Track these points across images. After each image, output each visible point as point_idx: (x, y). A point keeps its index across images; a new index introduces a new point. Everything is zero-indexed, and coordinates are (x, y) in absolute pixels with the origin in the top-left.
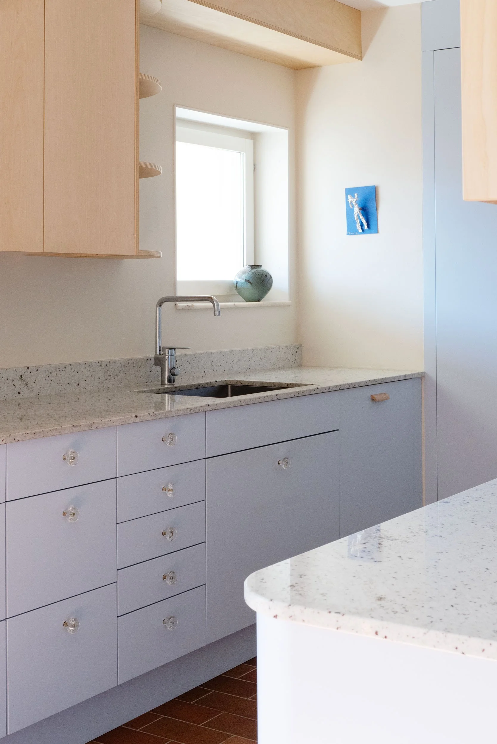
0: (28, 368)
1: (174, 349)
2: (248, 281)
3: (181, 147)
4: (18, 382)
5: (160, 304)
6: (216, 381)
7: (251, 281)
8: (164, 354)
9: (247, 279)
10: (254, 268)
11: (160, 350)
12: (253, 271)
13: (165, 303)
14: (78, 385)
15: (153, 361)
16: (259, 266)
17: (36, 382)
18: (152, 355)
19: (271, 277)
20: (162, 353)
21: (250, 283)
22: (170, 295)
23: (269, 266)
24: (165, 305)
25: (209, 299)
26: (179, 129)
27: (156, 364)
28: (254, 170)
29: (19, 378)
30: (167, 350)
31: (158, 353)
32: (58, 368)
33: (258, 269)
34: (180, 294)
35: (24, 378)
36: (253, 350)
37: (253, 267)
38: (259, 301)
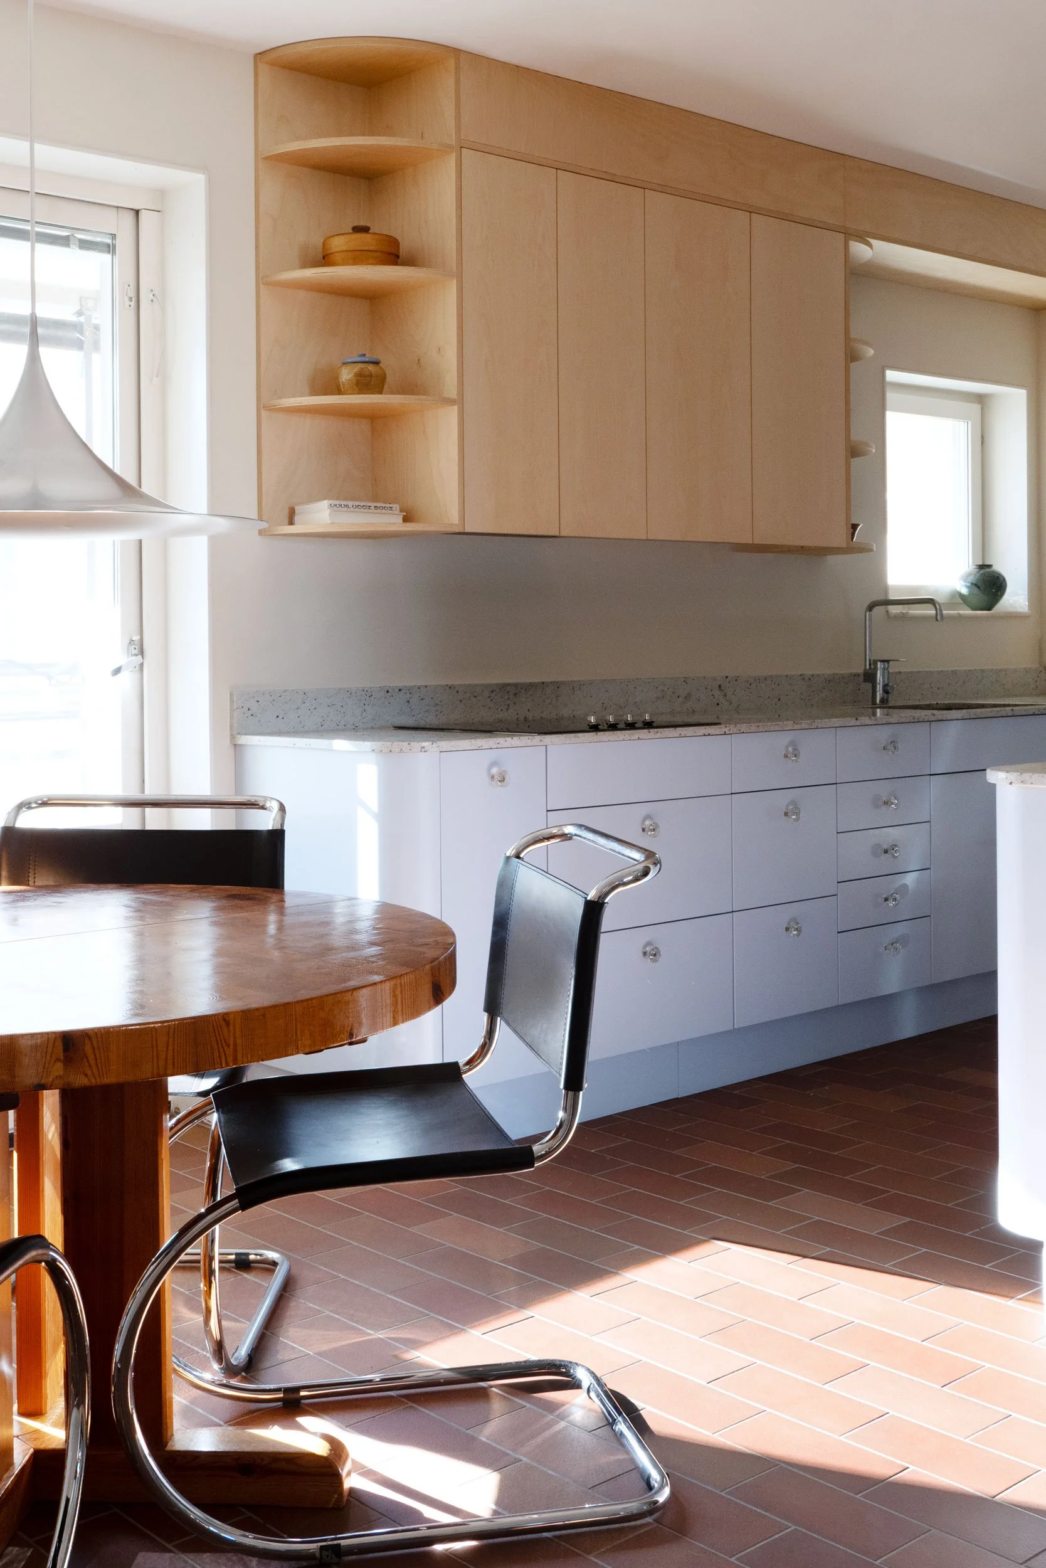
0: (727, 677)
1: (888, 661)
2: (976, 585)
4: (717, 693)
5: (871, 608)
6: (937, 704)
7: (978, 584)
8: (876, 669)
9: (974, 582)
10: (983, 568)
11: (870, 664)
12: (982, 572)
13: (877, 608)
14: (779, 700)
15: (862, 678)
16: (990, 566)
17: (735, 693)
18: (861, 671)
19: (1004, 580)
20: (872, 667)
21: (978, 587)
22: (882, 598)
23: (1001, 567)
24: (876, 610)
25: (931, 601)
26: (891, 396)
27: (865, 681)
28: (982, 443)
29: (717, 688)
30: (879, 663)
31: (868, 667)
32: (758, 679)
33: (987, 570)
34: (892, 597)
35: (723, 688)
36: (983, 671)
37: (982, 567)
38: (989, 609)
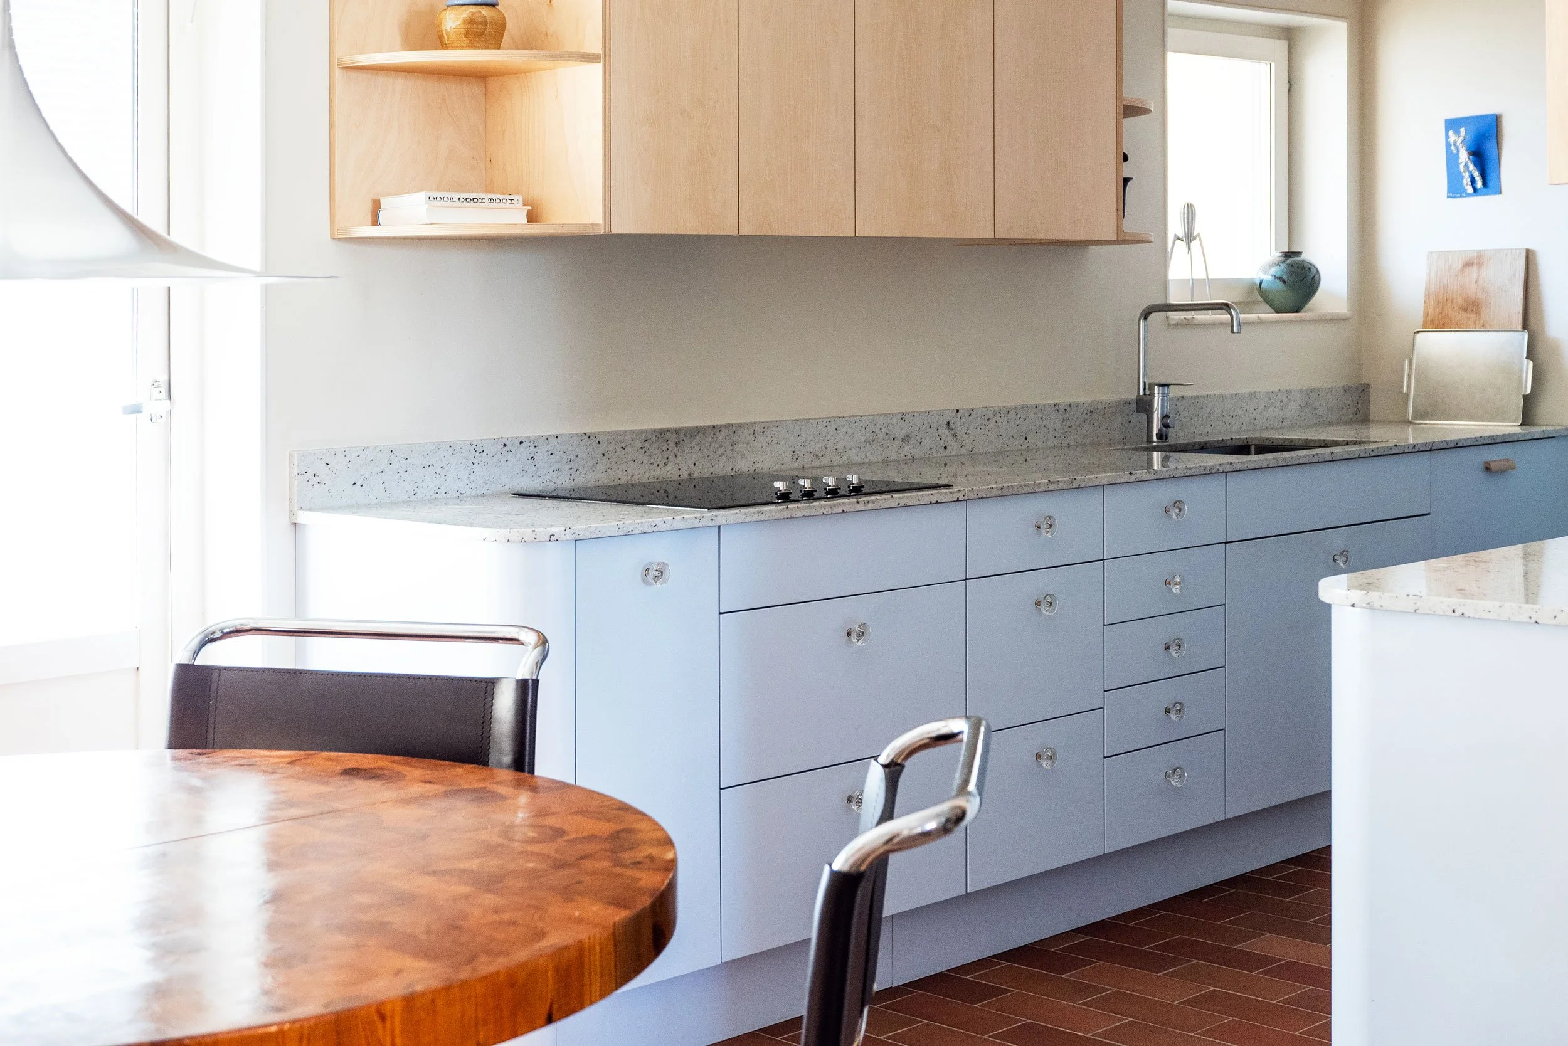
0: (958, 411)
1: (1168, 385)
2: (1280, 278)
3: (1176, 62)
4: (944, 432)
5: (1146, 315)
6: (1232, 439)
7: (1284, 277)
8: (1152, 395)
9: (1278, 274)
10: (1289, 257)
11: (1145, 389)
12: (1288, 261)
13: (1153, 315)
14: (1026, 439)
15: (1134, 406)
16: (1298, 254)
17: (968, 432)
18: (1133, 396)
19: (1318, 271)
20: (1148, 392)
21: (1284, 282)
22: (1161, 301)
23: (1311, 254)
24: (1153, 316)
25: (1224, 307)
26: (1171, 32)
27: (1138, 410)
28: (1289, 91)
29: (945, 426)
30: (1156, 387)
31: (1142, 393)
32: (997, 413)
33: (1296, 259)
34: (1172, 300)
35: (952, 425)
36: (1289, 392)
37: (1288, 255)
38: (1297, 311)
